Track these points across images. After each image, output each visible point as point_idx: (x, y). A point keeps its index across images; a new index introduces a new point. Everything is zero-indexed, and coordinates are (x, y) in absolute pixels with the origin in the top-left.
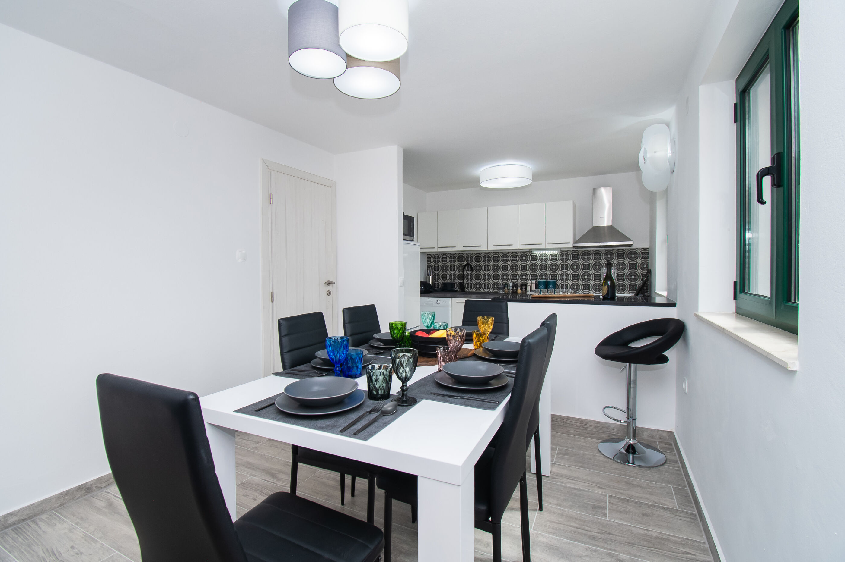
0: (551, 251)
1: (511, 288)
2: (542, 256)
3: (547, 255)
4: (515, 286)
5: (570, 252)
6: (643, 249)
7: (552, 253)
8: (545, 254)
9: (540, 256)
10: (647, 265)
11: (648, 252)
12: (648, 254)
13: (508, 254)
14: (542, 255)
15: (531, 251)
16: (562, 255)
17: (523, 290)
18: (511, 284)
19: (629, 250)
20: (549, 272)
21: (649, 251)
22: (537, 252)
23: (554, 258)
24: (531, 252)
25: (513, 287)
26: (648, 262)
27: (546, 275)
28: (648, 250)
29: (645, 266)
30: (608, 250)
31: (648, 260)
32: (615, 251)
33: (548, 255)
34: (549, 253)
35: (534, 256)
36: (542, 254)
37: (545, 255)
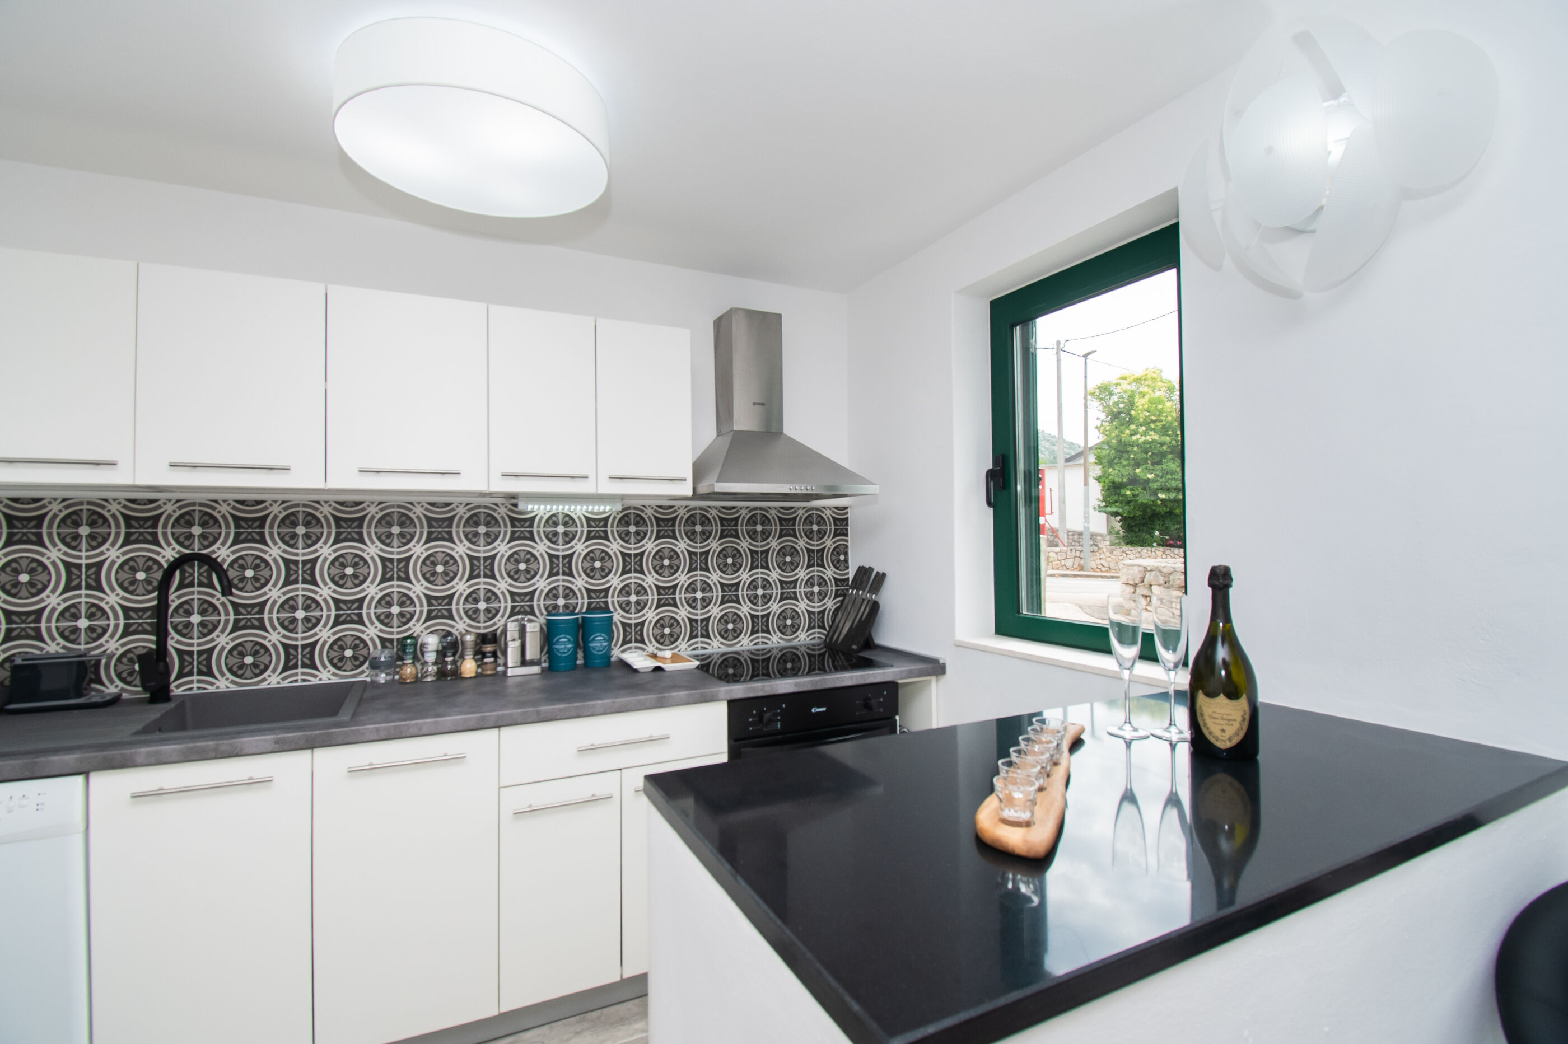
0: (585, 508)
1: (431, 657)
2: (552, 520)
3: (571, 518)
4: (452, 646)
5: (649, 512)
6: (837, 508)
7: (592, 513)
8: (567, 515)
9: (547, 521)
10: (846, 554)
11: (847, 519)
12: (847, 525)
13: (410, 510)
14: (554, 519)
15: (513, 501)
16: (624, 520)
17: (486, 660)
18: (432, 642)
19: (806, 512)
20: (580, 582)
21: (849, 515)
22: (536, 507)
23: (597, 528)
24: (516, 505)
25: (441, 654)
26: (847, 547)
27: (569, 593)
28: (847, 513)
29: (842, 557)
30: (756, 509)
31: (847, 541)
32: (773, 512)
33: (575, 517)
34: (579, 511)
35: (525, 520)
36: (554, 515)
37: (567, 519)
